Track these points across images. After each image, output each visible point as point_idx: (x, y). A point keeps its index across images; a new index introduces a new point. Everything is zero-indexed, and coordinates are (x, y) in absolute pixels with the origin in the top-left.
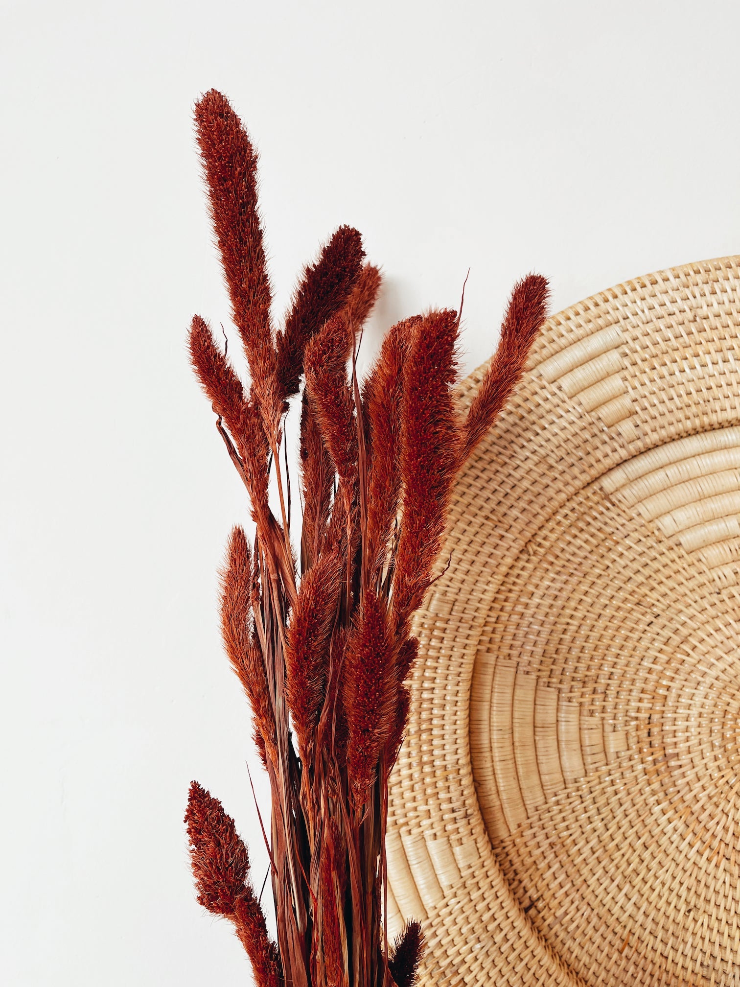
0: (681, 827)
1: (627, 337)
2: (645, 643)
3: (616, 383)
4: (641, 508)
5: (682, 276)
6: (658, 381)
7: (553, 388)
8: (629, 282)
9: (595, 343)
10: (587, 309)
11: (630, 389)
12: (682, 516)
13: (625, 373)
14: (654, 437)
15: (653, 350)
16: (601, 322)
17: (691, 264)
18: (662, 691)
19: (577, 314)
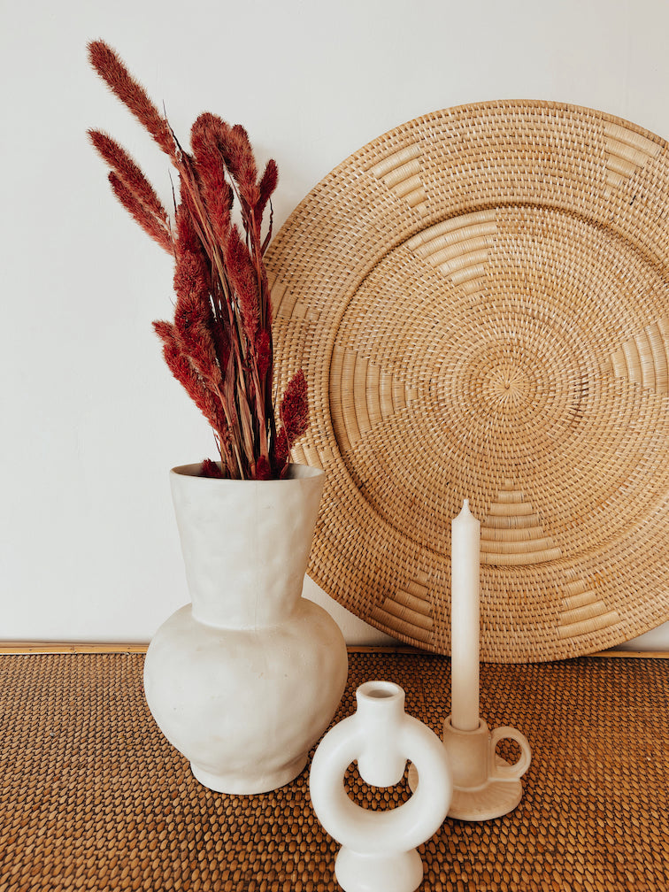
1: (423, 151)
2: (429, 339)
3: (416, 180)
4: (430, 259)
5: (456, 113)
6: (441, 179)
7: (380, 182)
8: (426, 116)
9: (405, 155)
10: (400, 132)
11: (424, 184)
12: (454, 264)
13: (421, 174)
14: (437, 215)
15: (438, 160)
16: (408, 140)
17: (461, 106)
18: (438, 365)
19: (395, 135)
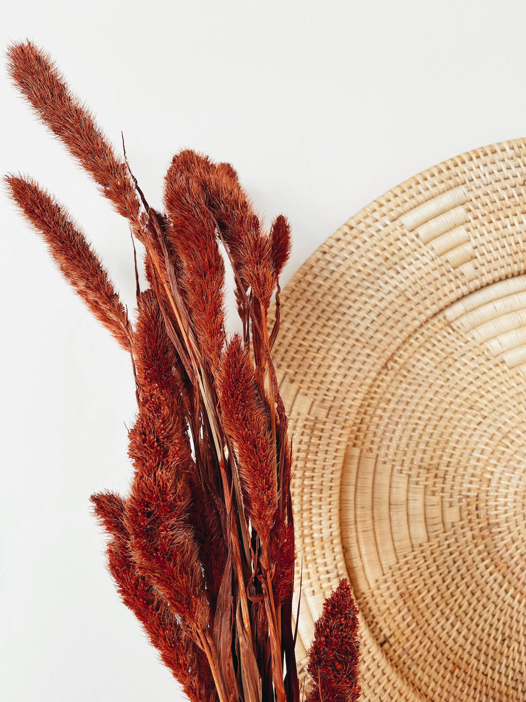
0: (500, 578)
1: (471, 196)
2: (475, 439)
3: (461, 232)
4: (474, 333)
5: (516, 148)
6: (494, 232)
7: (412, 235)
8: (474, 151)
9: (446, 200)
10: (441, 172)
11: (472, 238)
12: (506, 339)
13: (469, 225)
14: (488, 278)
15: (491, 207)
16: (451, 183)
17: (522, 139)
18: (488, 476)
19: (433, 176)
